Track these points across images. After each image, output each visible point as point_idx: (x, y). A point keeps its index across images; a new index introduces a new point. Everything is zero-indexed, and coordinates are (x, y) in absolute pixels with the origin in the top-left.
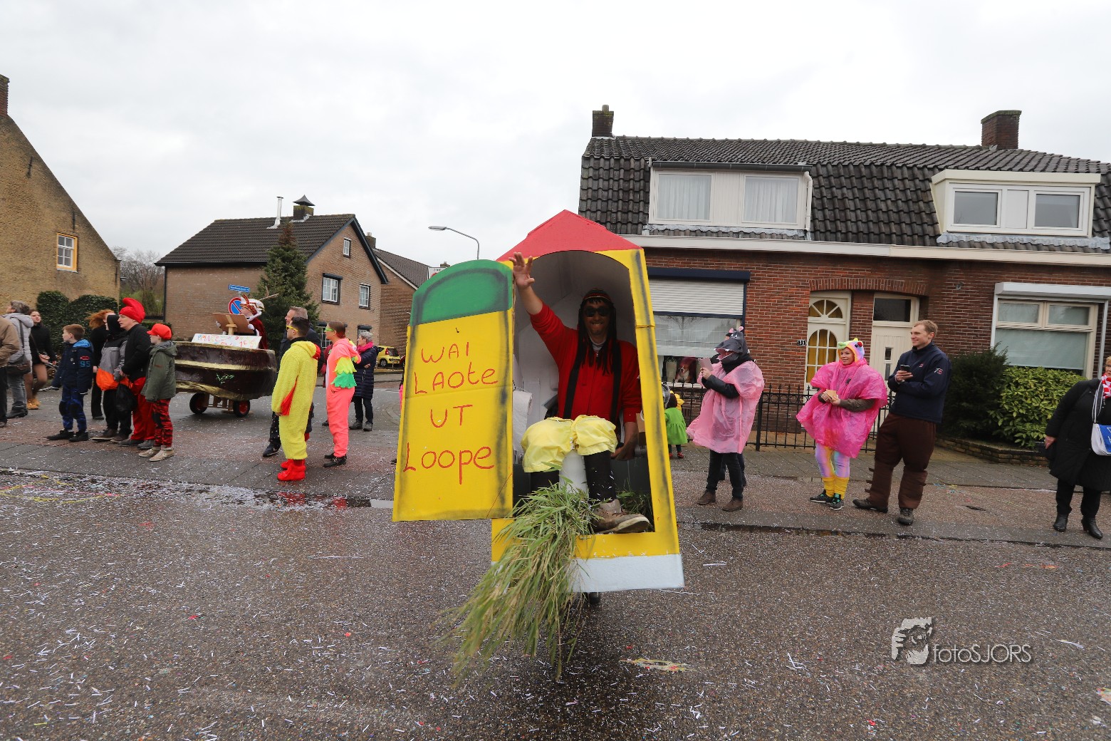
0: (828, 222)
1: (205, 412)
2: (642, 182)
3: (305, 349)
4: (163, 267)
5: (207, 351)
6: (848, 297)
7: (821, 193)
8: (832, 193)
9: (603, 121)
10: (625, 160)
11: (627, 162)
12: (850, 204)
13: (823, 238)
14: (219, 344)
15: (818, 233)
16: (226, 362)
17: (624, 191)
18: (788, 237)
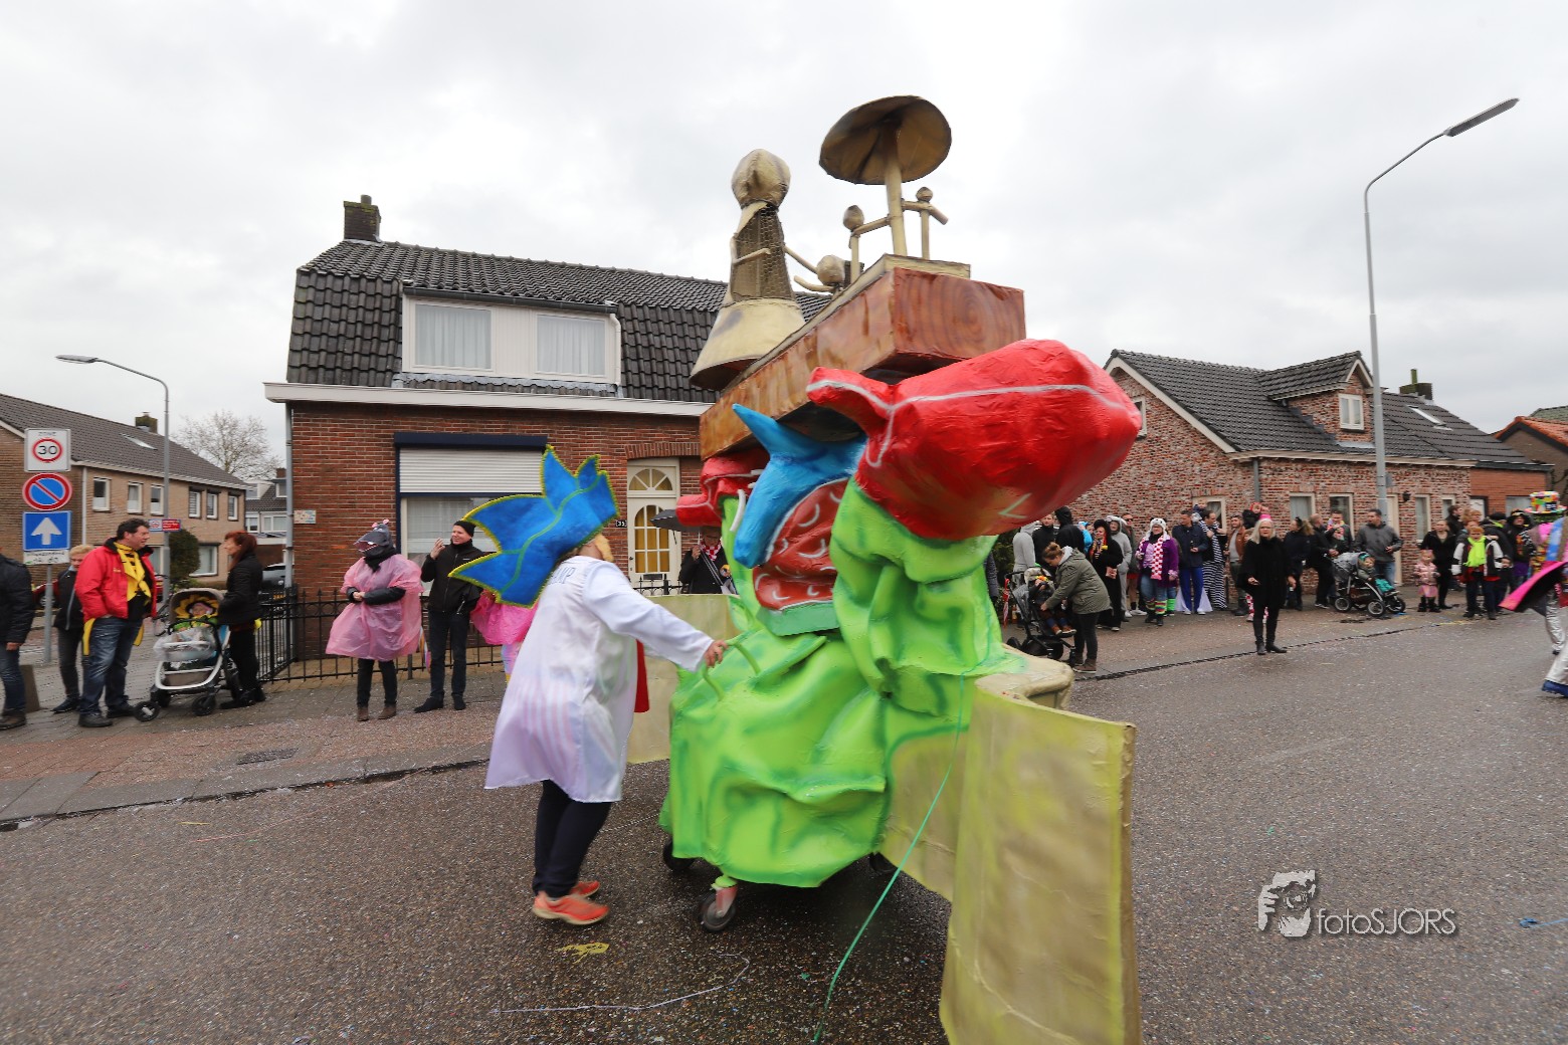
0: (643, 375)
2: (393, 313)
6: (676, 464)
7: (636, 340)
8: (649, 341)
9: (361, 218)
10: (369, 280)
11: (371, 284)
12: (669, 354)
13: (637, 394)
15: (632, 389)
17: (364, 325)
18: (594, 393)
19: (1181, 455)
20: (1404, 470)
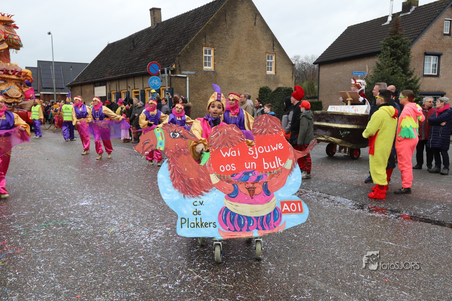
1: (335, 155)
3: (388, 112)
4: (318, 65)
5: (335, 116)
14: (342, 111)
16: (345, 123)
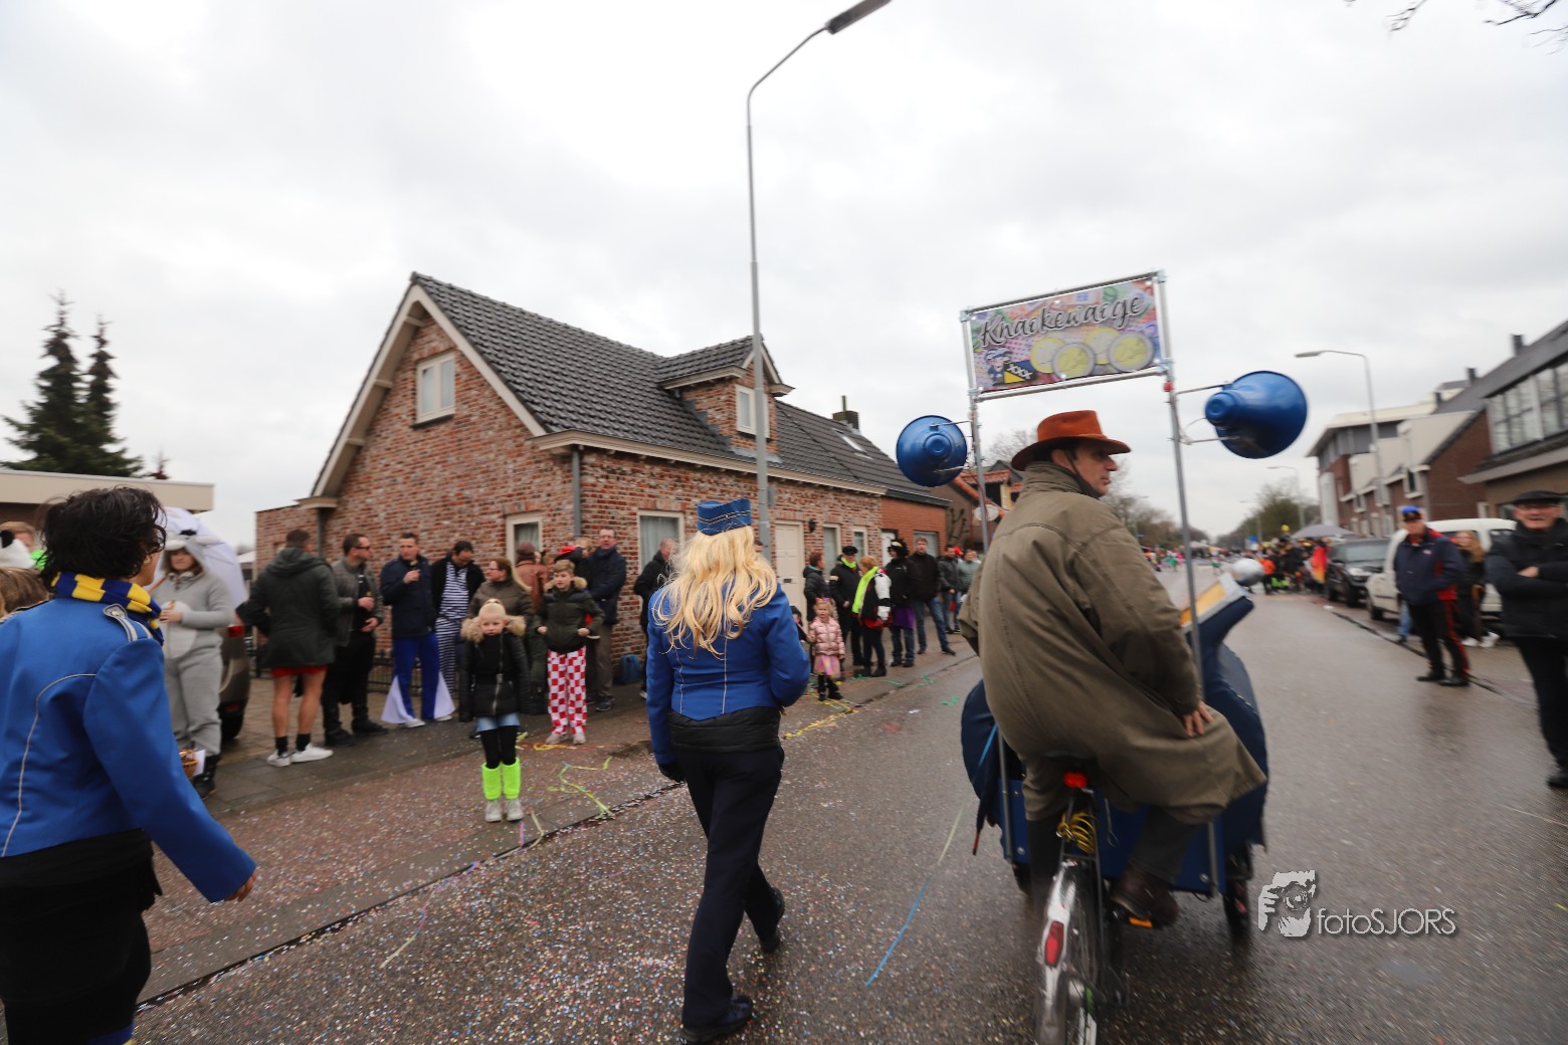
19: (493, 445)
20: (810, 492)
